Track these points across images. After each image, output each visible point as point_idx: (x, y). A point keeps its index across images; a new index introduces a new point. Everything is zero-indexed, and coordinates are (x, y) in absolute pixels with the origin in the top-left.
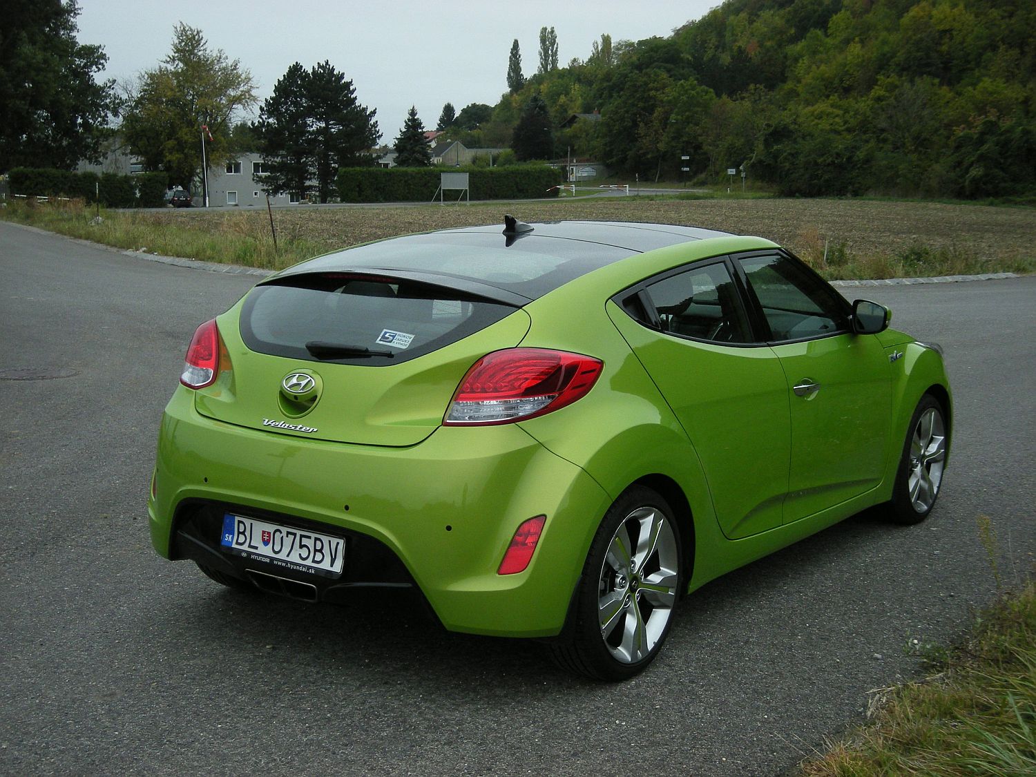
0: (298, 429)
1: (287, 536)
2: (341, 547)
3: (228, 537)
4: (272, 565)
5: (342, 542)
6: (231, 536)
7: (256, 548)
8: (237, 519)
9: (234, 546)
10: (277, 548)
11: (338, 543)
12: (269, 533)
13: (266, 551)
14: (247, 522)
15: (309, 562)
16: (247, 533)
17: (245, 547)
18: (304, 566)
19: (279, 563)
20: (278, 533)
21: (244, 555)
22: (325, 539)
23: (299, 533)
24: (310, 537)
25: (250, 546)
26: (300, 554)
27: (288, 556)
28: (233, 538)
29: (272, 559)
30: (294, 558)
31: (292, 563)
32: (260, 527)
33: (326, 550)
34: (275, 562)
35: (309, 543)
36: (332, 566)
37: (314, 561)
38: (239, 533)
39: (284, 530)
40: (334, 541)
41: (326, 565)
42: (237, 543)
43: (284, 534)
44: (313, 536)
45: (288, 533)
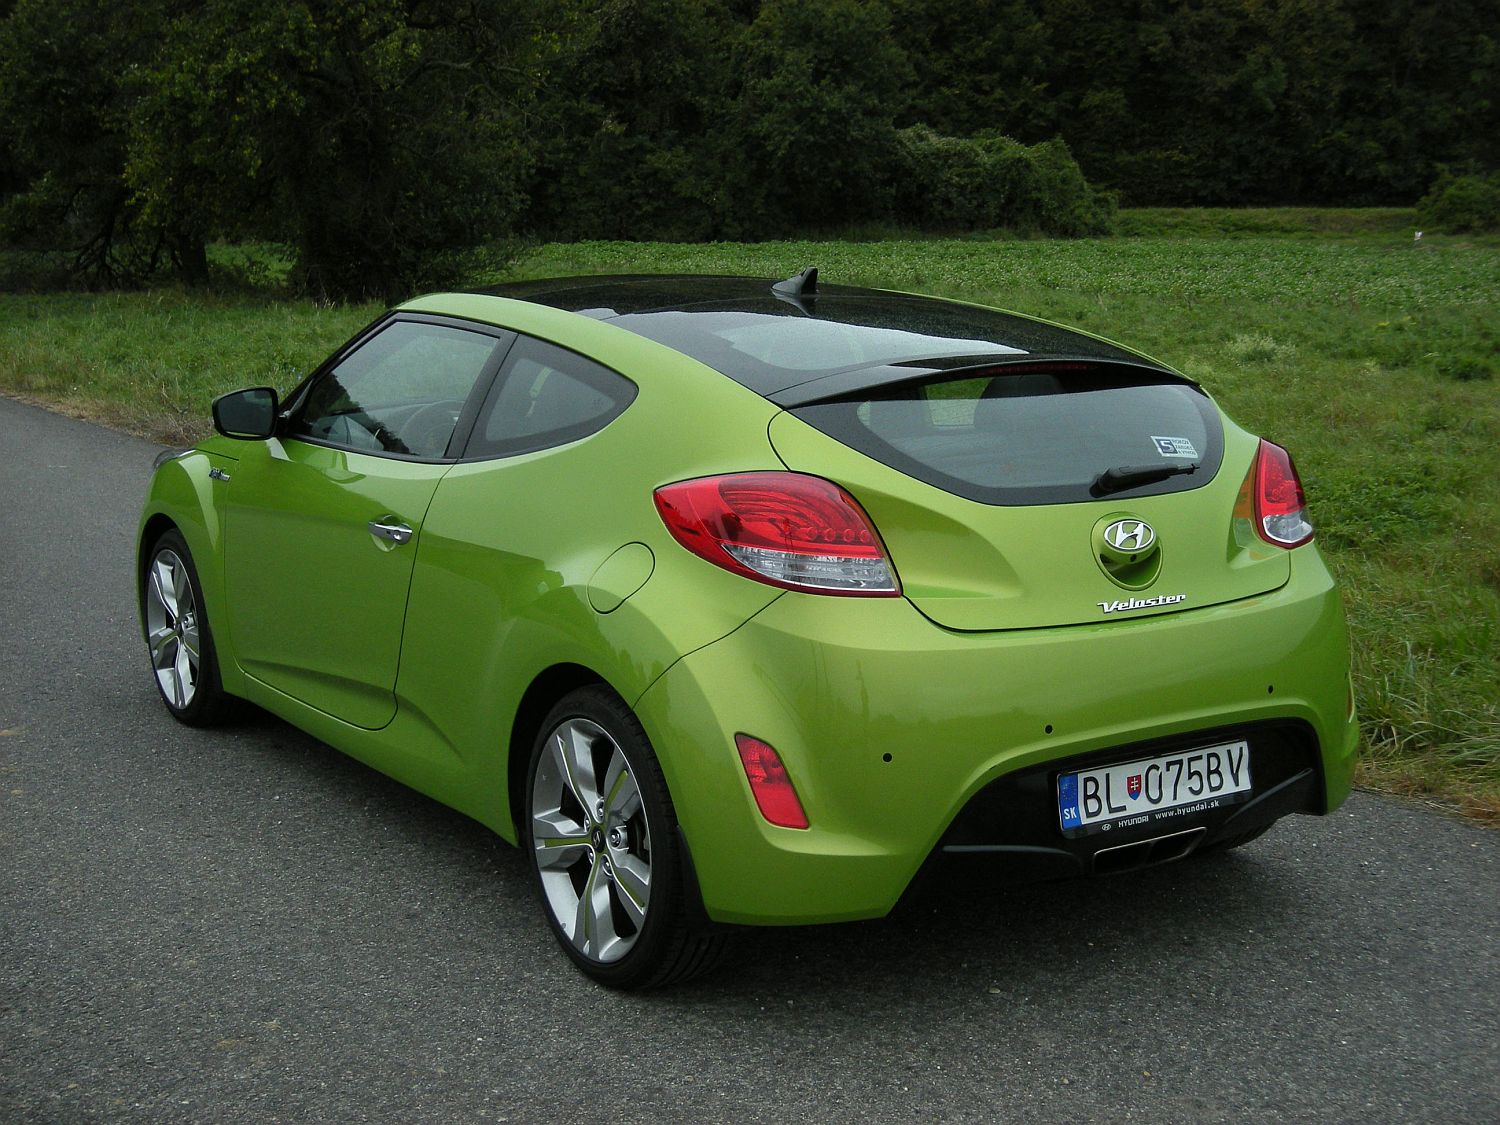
0: (1160, 602)
1: (1168, 770)
2: (1246, 752)
3: (1069, 813)
4: (1155, 823)
5: (1244, 745)
6: (1072, 810)
7: (1123, 808)
8: (1081, 777)
9: (1085, 821)
10: (1154, 795)
11: (1241, 748)
12: (1139, 778)
13: (1140, 806)
14: (1099, 775)
15: (1206, 794)
16: (1102, 793)
17: (1105, 815)
18: (1201, 802)
19: (1165, 815)
20: (1153, 771)
21: (1106, 827)
22: (1221, 751)
23: (1185, 757)
24: (1200, 758)
25: (1112, 810)
26: (1190, 788)
27: (1175, 798)
28: (1077, 812)
29: (1151, 814)
30: (1185, 797)
31: (1182, 806)
32: (1120, 774)
33: (1225, 768)
34: (1158, 816)
35: (1200, 766)
36: (1237, 784)
37: (1212, 789)
38: (1087, 797)
39: (1161, 762)
40: (1235, 748)
41: (1229, 788)
42: (1089, 815)
43: (1163, 768)
44: (1204, 753)
45: (1169, 764)
